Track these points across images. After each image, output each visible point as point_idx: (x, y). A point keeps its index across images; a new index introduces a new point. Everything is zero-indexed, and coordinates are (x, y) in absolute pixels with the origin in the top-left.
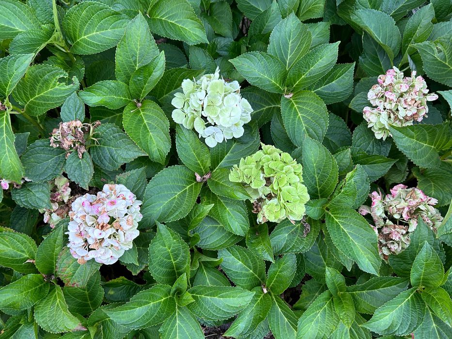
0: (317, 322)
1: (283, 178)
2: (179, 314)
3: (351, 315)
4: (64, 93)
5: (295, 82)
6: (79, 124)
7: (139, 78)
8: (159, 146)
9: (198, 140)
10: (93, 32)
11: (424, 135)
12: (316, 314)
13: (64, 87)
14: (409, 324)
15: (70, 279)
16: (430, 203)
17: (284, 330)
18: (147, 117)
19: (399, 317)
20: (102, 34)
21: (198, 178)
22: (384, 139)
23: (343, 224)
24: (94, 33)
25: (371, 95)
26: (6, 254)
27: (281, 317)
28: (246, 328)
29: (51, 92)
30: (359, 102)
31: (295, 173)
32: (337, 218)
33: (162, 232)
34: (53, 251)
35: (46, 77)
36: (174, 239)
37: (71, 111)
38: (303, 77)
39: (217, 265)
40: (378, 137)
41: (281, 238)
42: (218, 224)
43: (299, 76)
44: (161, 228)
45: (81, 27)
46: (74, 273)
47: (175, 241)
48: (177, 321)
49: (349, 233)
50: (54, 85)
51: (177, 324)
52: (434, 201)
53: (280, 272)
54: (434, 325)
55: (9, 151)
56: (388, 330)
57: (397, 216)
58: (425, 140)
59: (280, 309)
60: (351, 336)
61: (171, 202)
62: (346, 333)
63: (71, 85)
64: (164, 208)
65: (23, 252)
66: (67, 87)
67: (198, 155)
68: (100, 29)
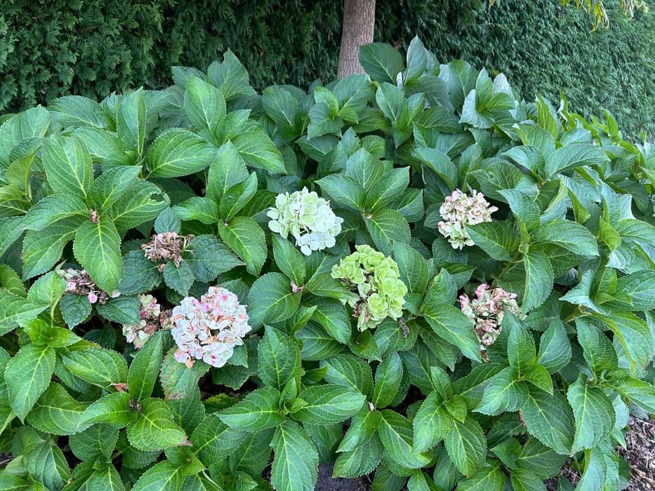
0: (431, 426)
1: (382, 272)
2: (285, 435)
3: (463, 411)
4: (155, 208)
5: (373, 204)
6: (175, 235)
7: (230, 196)
8: (254, 257)
9: (294, 249)
10: (177, 158)
11: (493, 233)
12: (429, 418)
13: (154, 203)
14: (516, 402)
15: (172, 390)
16: (511, 297)
17: (398, 447)
18: (239, 232)
19: (506, 398)
20: (186, 160)
21: (295, 288)
22: (461, 249)
23: (440, 320)
24: (178, 160)
25: (443, 210)
26: (87, 376)
27: (393, 433)
28: (360, 440)
29: (142, 208)
30: (433, 220)
31: (392, 268)
32: (433, 316)
33: (269, 334)
34: (147, 365)
35: (141, 192)
36: (281, 341)
37: (165, 224)
38: (380, 198)
39: (320, 379)
40: (455, 247)
41: (383, 341)
42: (318, 336)
43: (377, 198)
44: (269, 329)
45: (166, 154)
46: (177, 382)
47: (281, 344)
48: (285, 442)
49: (447, 326)
50: (147, 201)
51: (285, 445)
52: (514, 295)
53: (386, 379)
54: (540, 410)
55: (106, 259)
56: (499, 409)
57: (485, 314)
58: (495, 239)
59: (390, 426)
60: (466, 450)
61: (273, 308)
62: (460, 447)
63: (163, 202)
64: (267, 312)
65: (105, 374)
66: (159, 204)
67: (294, 265)
68: (184, 156)
